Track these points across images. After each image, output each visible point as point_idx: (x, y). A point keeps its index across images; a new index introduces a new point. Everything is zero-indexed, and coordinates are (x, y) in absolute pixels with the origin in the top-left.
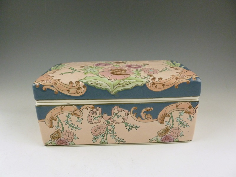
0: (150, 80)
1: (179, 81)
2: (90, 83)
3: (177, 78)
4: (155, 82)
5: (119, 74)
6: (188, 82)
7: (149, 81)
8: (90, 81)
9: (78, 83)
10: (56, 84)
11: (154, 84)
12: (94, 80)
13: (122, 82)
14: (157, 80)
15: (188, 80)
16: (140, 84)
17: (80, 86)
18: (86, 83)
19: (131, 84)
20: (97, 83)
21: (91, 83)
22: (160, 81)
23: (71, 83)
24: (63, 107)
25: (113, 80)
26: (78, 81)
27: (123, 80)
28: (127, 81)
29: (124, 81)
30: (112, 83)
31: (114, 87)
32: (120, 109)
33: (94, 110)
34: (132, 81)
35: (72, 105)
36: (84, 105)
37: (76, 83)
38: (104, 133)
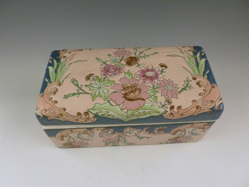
0: (168, 110)
1: (200, 110)
2: (100, 114)
3: (197, 107)
4: (173, 112)
5: (132, 98)
6: (210, 111)
7: (167, 112)
8: (100, 112)
9: (87, 114)
10: (62, 115)
11: (172, 114)
12: (104, 110)
13: (136, 113)
14: (175, 109)
15: (210, 109)
16: (156, 114)
17: (90, 117)
18: (96, 115)
19: (146, 115)
20: (109, 114)
21: (102, 115)
22: (178, 111)
23: (79, 114)
24: (72, 130)
25: (126, 110)
26: (87, 111)
27: (138, 110)
28: (142, 111)
29: (138, 112)
30: (126, 114)
31: (127, 118)
32: (132, 129)
33: (105, 131)
34: (147, 111)
35: (82, 128)
36: (95, 128)
37: (84, 114)
38: (115, 142)
